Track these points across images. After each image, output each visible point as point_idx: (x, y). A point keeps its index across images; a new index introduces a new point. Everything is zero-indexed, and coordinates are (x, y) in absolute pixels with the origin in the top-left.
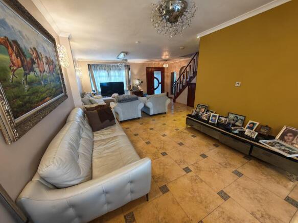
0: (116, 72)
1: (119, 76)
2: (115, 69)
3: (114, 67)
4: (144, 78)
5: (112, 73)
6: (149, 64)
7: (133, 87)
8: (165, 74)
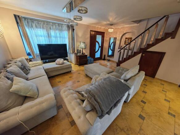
0: (57, 32)
1: (60, 37)
2: (56, 29)
3: (54, 27)
4: (88, 41)
5: (52, 33)
6: (93, 27)
7: (77, 50)
8: (105, 38)
